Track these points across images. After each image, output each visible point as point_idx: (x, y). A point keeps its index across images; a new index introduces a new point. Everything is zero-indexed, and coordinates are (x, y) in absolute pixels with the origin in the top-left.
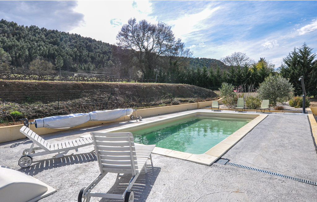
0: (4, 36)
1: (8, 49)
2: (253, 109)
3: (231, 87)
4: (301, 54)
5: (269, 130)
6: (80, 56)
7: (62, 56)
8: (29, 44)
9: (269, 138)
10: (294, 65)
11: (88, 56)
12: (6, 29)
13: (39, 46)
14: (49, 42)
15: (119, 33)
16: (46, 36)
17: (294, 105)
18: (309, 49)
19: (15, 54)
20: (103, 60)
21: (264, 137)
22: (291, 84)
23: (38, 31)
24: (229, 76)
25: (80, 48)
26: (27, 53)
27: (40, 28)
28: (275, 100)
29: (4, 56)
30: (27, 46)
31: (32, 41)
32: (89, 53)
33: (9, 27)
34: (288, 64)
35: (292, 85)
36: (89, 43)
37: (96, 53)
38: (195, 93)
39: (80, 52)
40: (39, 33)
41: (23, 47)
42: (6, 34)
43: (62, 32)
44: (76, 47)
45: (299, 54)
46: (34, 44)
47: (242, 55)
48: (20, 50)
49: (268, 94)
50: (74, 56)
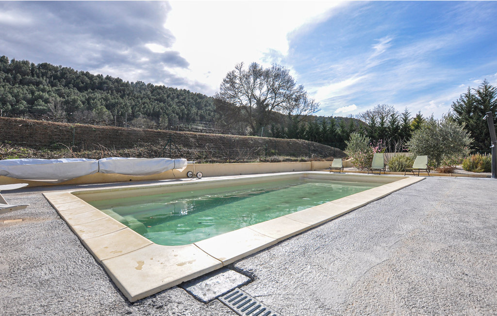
0: (108, 93)
1: (111, 107)
2: (399, 171)
3: (365, 139)
4: (479, 96)
5: (425, 199)
6: (188, 115)
7: (167, 114)
8: (133, 102)
9: (426, 213)
10: (469, 112)
11: (197, 114)
12: (111, 86)
13: (144, 103)
14: (155, 99)
15: (224, 81)
16: (152, 93)
17: (471, 168)
18: (493, 89)
19: (118, 113)
20: (214, 119)
21: (413, 210)
22: (467, 133)
23: (144, 87)
24: (367, 131)
25: (188, 105)
26: (130, 111)
27: (146, 84)
28: (438, 158)
29: (105, 115)
30: (131, 103)
31: (137, 98)
32: (198, 111)
33: (113, 83)
34: (458, 112)
35: (469, 134)
36: (199, 100)
37: (206, 111)
38: (314, 151)
39: (188, 110)
40: (144, 89)
41: (126, 105)
42: (110, 91)
43: (170, 88)
44: (183, 104)
45: (477, 96)
46: (138, 102)
47: (388, 108)
48: (123, 108)
49: (425, 147)
50: (181, 114)
